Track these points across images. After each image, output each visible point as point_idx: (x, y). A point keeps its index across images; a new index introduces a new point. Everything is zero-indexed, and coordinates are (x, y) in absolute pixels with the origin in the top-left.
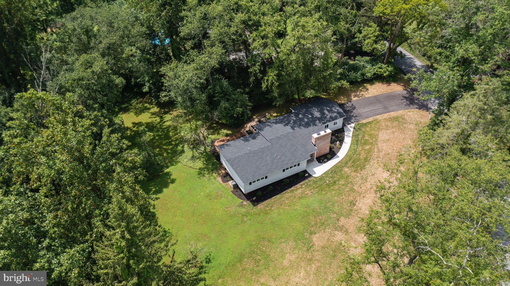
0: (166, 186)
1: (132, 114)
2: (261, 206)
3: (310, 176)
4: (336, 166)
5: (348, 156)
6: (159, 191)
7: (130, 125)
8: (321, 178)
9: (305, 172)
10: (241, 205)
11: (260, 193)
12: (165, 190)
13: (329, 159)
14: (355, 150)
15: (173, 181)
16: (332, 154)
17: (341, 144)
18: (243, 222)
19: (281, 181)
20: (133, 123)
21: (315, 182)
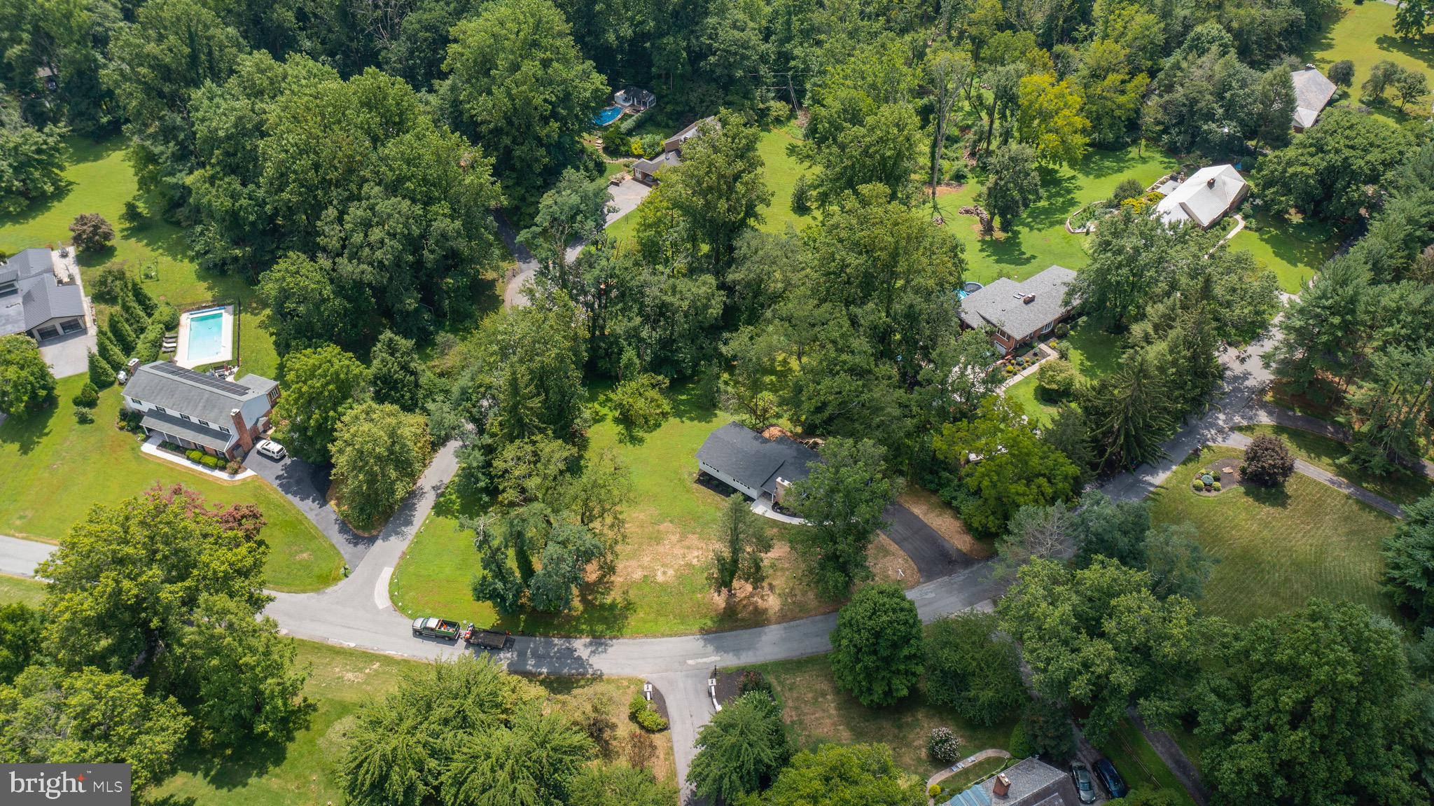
2: (694, 487)
3: (749, 505)
9: (753, 500)
11: (710, 480)
18: (672, 481)
19: (728, 486)
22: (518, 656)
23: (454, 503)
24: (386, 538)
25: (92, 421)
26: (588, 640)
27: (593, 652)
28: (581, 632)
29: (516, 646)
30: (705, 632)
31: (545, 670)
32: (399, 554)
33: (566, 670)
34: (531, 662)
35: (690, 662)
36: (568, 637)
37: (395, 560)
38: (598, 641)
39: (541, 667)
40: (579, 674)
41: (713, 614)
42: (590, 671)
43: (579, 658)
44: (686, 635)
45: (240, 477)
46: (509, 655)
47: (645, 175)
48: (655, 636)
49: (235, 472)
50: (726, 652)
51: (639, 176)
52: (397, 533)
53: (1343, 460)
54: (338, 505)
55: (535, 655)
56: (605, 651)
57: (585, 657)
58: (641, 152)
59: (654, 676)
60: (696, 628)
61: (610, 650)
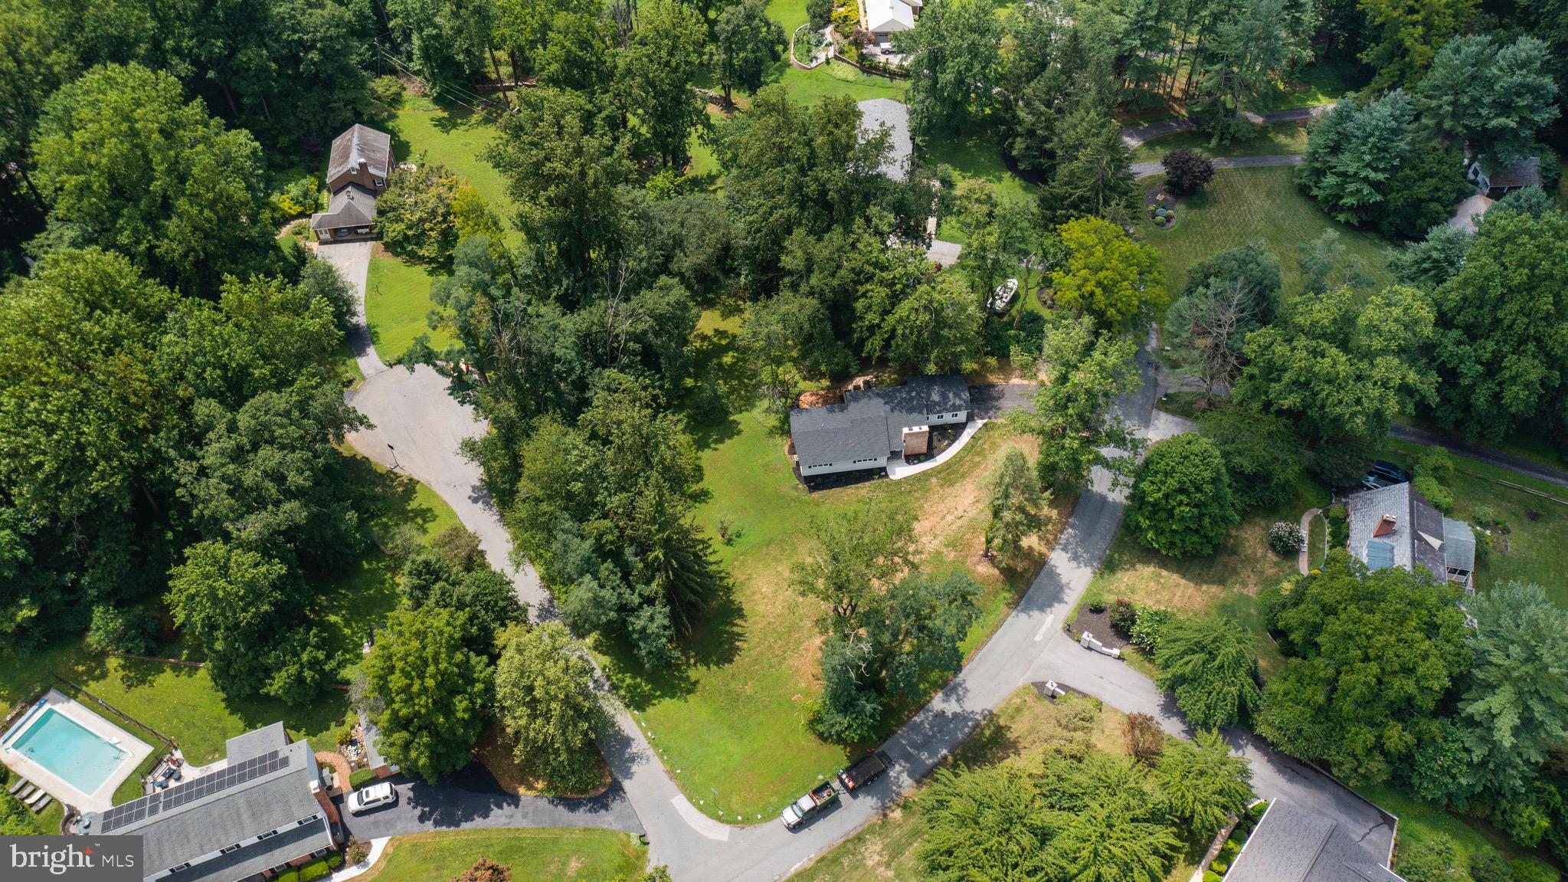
0: (730, 437)
1: (717, 313)
2: (816, 495)
3: (887, 476)
4: (924, 473)
5: (948, 465)
6: (721, 441)
7: (710, 333)
8: (899, 482)
9: (884, 469)
10: (796, 488)
11: (819, 480)
12: (727, 441)
13: (920, 461)
14: (961, 459)
15: (739, 433)
16: (929, 455)
17: (949, 445)
18: (789, 506)
19: (850, 473)
20: (716, 330)
21: (888, 485)
22: (907, 761)
23: (639, 685)
24: (628, 775)
26: (940, 694)
27: (958, 700)
28: (926, 692)
29: (892, 755)
30: (1014, 605)
31: (944, 752)
32: (665, 777)
33: (960, 736)
34: (924, 756)
35: (1037, 638)
36: (922, 707)
37: (672, 786)
38: (948, 688)
39: (936, 753)
40: (974, 728)
41: (999, 585)
42: (978, 717)
43: (955, 715)
44: (1005, 620)
45: (371, 857)
46: (898, 768)
47: (335, 232)
49: (361, 857)
50: (1050, 606)
51: (328, 236)
52: (632, 760)
53: (1214, 142)
54: (530, 787)
55: (919, 747)
56: (966, 690)
57: (959, 710)
58: (298, 209)
59: (1029, 673)
60: (1003, 609)
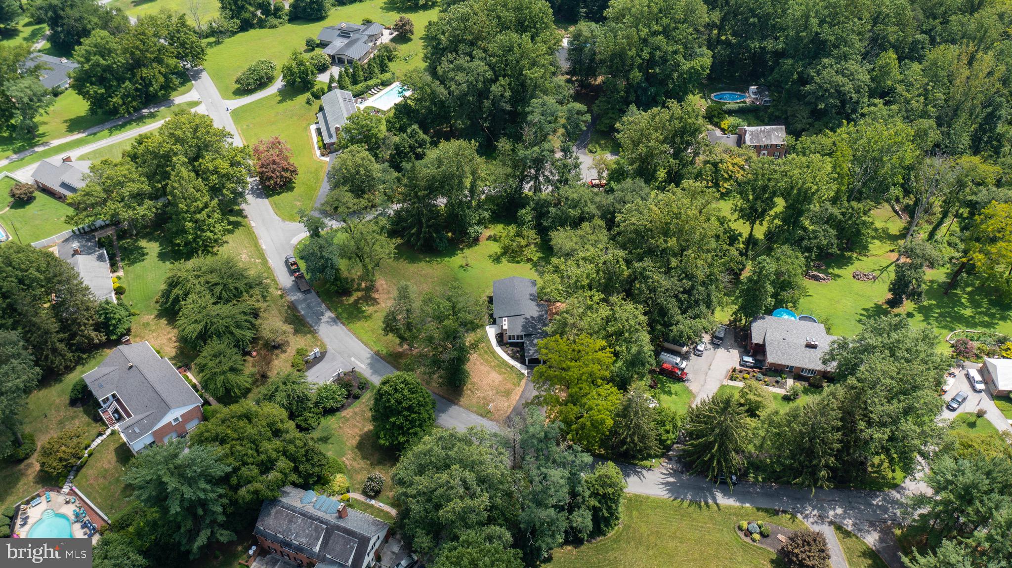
22: (304, 299)
25: (310, 105)
26: (334, 316)
27: (328, 322)
28: (338, 310)
29: (308, 295)
30: (377, 353)
33: (309, 320)
35: (353, 359)
36: (329, 308)
38: (336, 319)
40: (311, 325)
42: (316, 327)
43: (320, 320)
44: (369, 347)
45: (323, 158)
46: (301, 296)
48: (357, 338)
49: (323, 155)
50: (372, 368)
56: (333, 325)
57: (322, 321)
58: (726, 127)
60: (376, 349)
61: (335, 327)
